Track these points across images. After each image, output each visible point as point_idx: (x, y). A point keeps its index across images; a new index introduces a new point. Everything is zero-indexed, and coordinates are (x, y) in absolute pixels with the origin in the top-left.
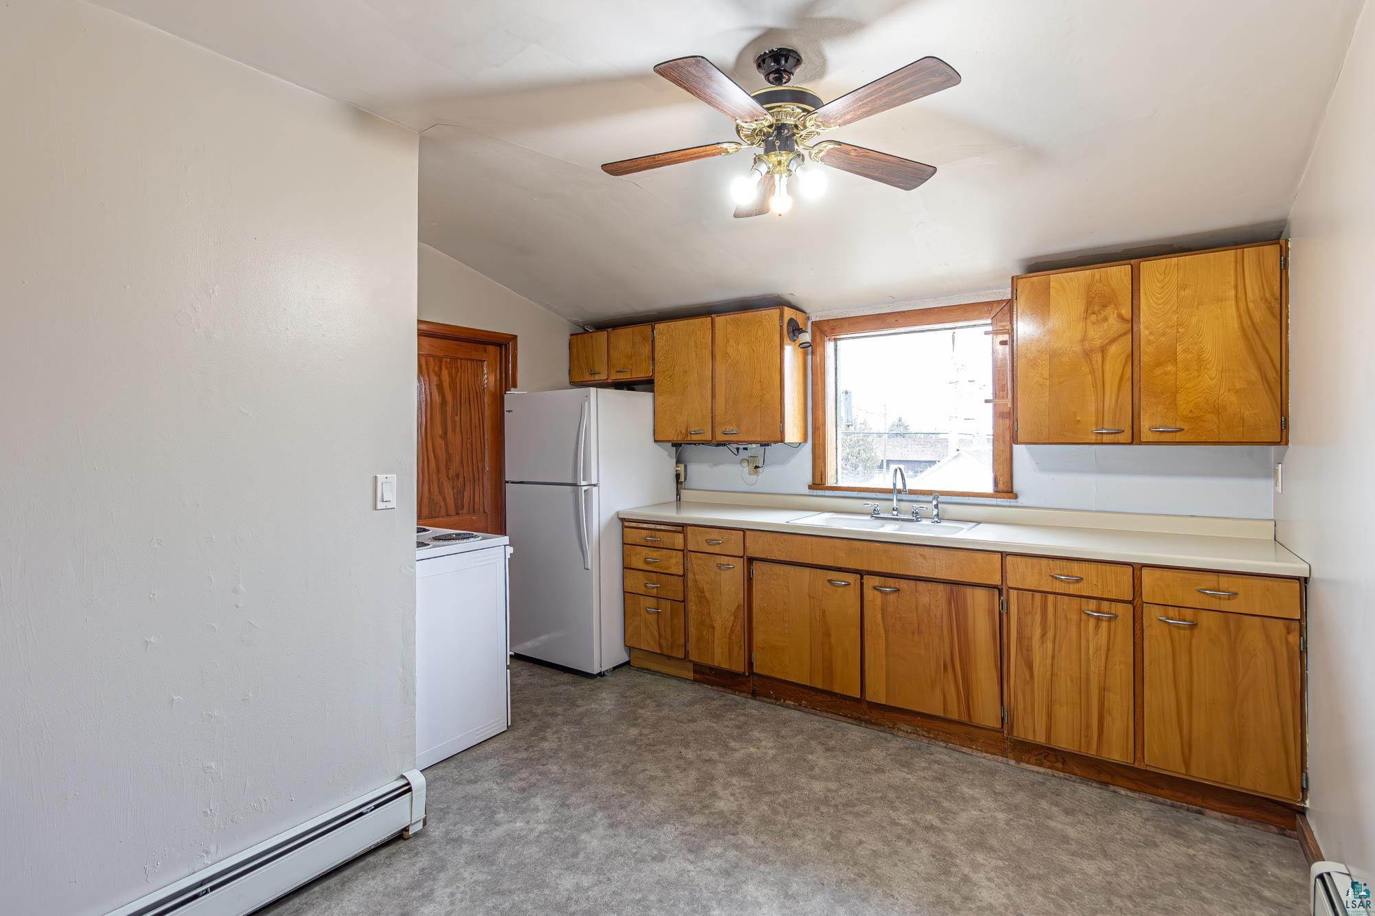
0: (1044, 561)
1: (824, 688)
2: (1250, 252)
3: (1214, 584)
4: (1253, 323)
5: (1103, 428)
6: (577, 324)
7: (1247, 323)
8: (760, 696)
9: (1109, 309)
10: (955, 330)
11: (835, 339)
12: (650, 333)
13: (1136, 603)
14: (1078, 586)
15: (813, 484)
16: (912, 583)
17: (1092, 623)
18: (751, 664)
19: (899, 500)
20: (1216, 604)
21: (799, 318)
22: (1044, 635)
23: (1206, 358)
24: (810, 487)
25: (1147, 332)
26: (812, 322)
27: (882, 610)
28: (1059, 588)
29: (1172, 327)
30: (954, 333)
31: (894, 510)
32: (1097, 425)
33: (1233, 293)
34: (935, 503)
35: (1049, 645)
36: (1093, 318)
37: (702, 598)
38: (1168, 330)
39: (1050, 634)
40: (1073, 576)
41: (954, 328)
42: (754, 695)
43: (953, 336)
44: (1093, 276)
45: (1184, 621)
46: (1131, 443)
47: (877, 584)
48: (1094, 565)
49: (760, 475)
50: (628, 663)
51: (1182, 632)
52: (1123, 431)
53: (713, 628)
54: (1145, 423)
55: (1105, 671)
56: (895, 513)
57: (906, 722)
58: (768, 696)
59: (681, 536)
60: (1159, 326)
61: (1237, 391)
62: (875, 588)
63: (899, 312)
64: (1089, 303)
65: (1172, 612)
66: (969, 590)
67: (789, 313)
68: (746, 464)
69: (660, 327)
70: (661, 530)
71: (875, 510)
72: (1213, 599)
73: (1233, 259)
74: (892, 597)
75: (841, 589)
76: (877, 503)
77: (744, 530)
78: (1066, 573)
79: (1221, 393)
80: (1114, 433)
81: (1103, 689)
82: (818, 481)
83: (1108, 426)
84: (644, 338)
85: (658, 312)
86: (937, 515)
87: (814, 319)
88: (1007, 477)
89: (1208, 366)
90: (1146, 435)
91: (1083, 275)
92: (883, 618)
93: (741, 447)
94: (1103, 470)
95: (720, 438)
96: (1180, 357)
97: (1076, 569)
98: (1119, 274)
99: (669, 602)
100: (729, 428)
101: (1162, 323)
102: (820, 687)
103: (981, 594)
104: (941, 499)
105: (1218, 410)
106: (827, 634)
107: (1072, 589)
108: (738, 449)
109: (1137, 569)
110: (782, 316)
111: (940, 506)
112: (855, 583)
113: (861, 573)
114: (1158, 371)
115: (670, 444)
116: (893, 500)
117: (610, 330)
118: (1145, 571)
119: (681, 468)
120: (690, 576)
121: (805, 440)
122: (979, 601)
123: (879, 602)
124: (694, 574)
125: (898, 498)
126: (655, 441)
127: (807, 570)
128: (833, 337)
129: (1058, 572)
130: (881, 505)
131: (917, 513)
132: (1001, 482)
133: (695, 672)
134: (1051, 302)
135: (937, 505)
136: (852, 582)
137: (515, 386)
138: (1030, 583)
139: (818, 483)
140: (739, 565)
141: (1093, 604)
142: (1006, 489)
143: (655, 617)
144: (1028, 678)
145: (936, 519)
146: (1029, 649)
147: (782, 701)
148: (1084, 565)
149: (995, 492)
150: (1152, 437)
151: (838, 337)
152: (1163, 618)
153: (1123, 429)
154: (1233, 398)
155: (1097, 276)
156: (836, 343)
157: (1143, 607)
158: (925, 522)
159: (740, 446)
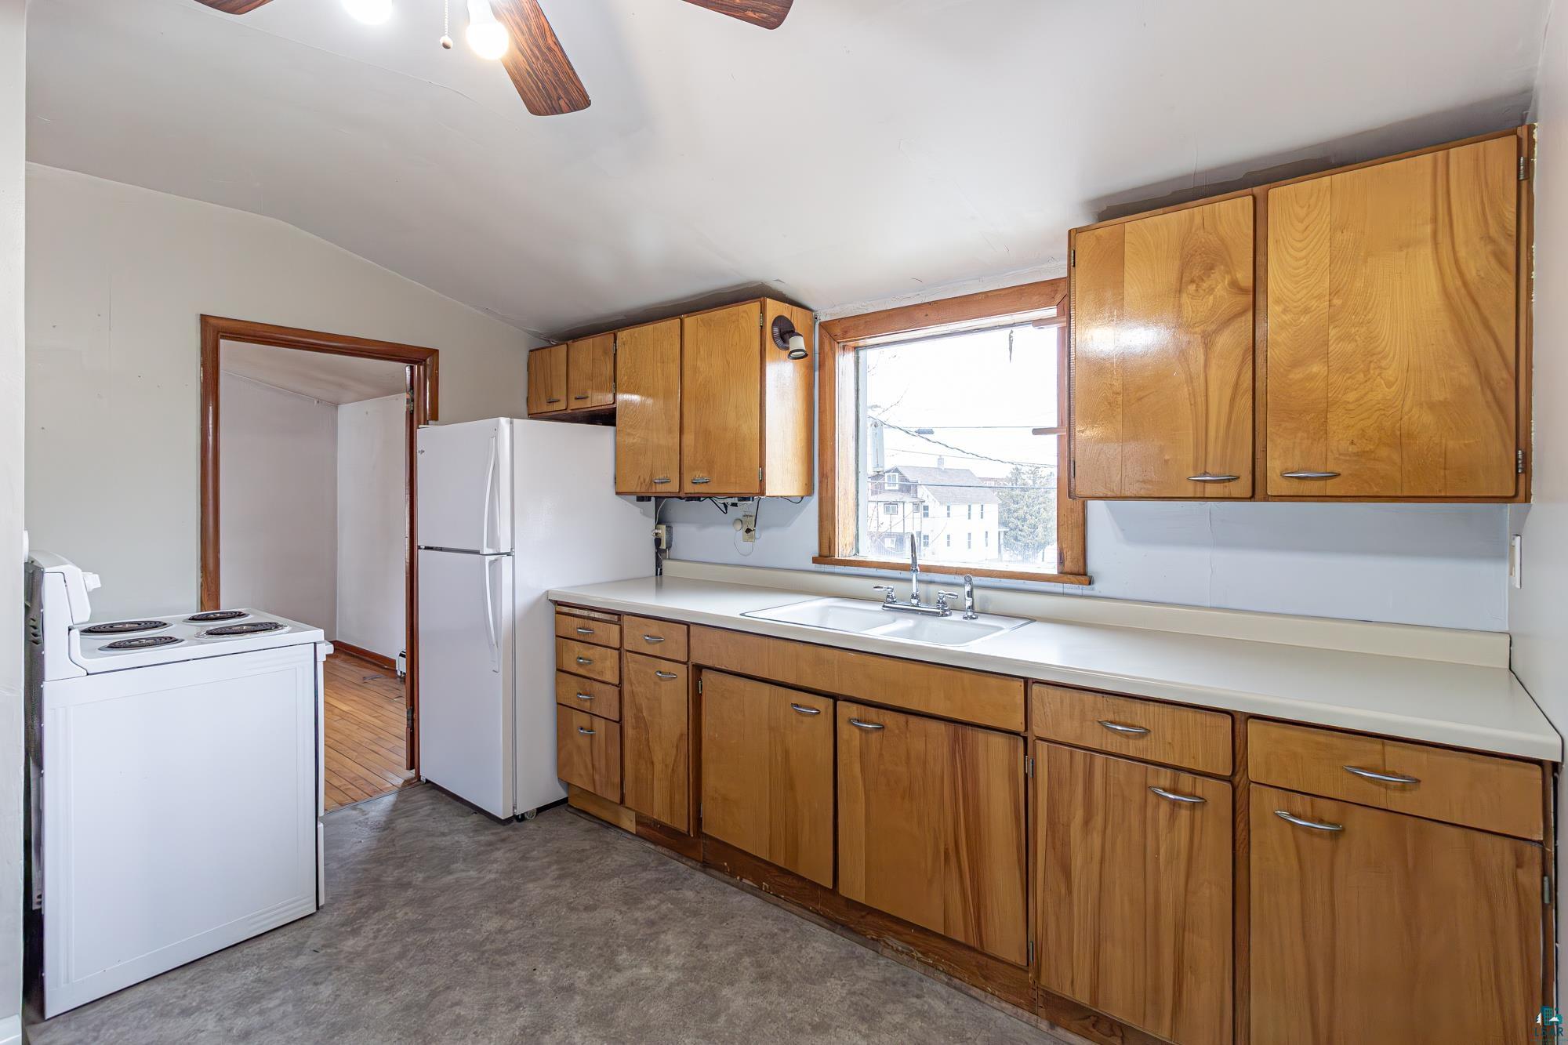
0: (1090, 697)
1: (787, 868)
2: (1460, 155)
3: (1374, 759)
4: (1465, 284)
5: (1205, 474)
6: (537, 335)
7: (1454, 283)
8: (711, 867)
9: (1216, 275)
10: (1014, 329)
11: (855, 348)
12: (612, 344)
13: (1236, 778)
14: (1141, 743)
15: (820, 556)
16: (901, 718)
17: (1164, 808)
18: (699, 821)
19: (919, 581)
20: (1381, 799)
21: (797, 317)
22: (1087, 821)
23: (1379, 349)
24: (815, 560)
25: (1278, 309)
26: (820, 323)
27: (861, 756)
28: (1112, 744)
29: (1319, 297)
30: (1012, 332)
31: (913, 597)
32: (1195, 468)
33: (1429, 229)
34: (968, 588)
35: (1096, 839)
36: (1192, 288)
37: (640, 721)
38: (1314, 303)
39: (1098, 820)
40: (1133, 726)
41: (1013, 325)
42: (705, 865)
43: (1010, 337)
44: (1192, 219)
45: (1321, 822)
46: (1252, 498)
47: (855, 715)
48: (1169, 709)
49: (757, 541)
50: (564, 801)
51: (1317, 841)
52: (1238, 478)
53: (652, 763)
54: (1275, 465)
55: (1186, 895)
56: (915, 601)
57: (897, 935)
58: (721, 869)
59: (617, 628)
60: (1298, 296)
61: (1432, 406)
62: (850, 721)
63: (929, 303)
64: (1185, 264)
65: (1300, 803)
66: (981, 735)
67: (774, 309)
68: (739, 526)
69: (623, 335)
70: (594, 619)
71: (888, 597)
72: (1375, 788)
73: (1429, 170)
74: (874, 737)
75: (807, 720)
76: (892, 585)
77: (688, 625)
78: (1122, 719)
79: (1406, 409)
80: (1223, 481)
81: (1182, 927)
82: (826, 553)
83: (1214, 469)
84: (605, 352)
85: (625, 316)
86: (972, 607)
87: (823, 319)
88: (1078, 550)
89: (1383, 363)
90: (1275, 483)
91: (1172, 221)
92: (863, 770)
93: (730, 501)
94: (1222, 543)
95: (689, 489)
96: (1333, 347)
97: (1140, 714)
98: (1234, 211)
99: (603, 721)
100: (699, 475)
101: (1304, 292)
102: (782, 865)
103: (998, 742)
104: (976, 580)
105: (1400, 439)
106: (791, 786)
107: (1132, 748)
108: (726, 506)
109: (1238, 721)
110: (763, 311)
111: (976, 592)
112: (826, 713)
113: (835, 698)
114: (1297, 375)
115: (635, 497)
116: (910, 580)
117: (569, 342)
118: (1253, 727)
119: (662, 531)
120: (626, 687)
121: (809, 491)
122: (995, 753)
123: (857, 742)
124: (631, 684)
125: (919, 578)
126: (617, 493)
127: (767, 687)
128: (852, 344)
129: (1111, 717)
130: (898, 588)
131: (944, 603)
132: (1069, 557)
133: (638, 823)
134: (1126, 268)
135: (972, 591)
136: (822, 710)
137: (435, 417)
138: (1068, 731)
139: (825, 556)
140: (681, 672)
141: (1165, 778)
142: (1075, 570)
143: (588, 740)
144: (1063, 891)
145: (970, 614)
146: (1066, 844)
147: (738, 878)
148: (1153, 708)
149: (1062, 572)
150: (1286, 488)
151: (861, 343)
152: (1284, 814)
153: (1236, 474)
154: (1428, 418)
155: (1198, 220)
156: (858, 354)
157: (1249, 789)
158: (956, 617)
159: (725, 501)
